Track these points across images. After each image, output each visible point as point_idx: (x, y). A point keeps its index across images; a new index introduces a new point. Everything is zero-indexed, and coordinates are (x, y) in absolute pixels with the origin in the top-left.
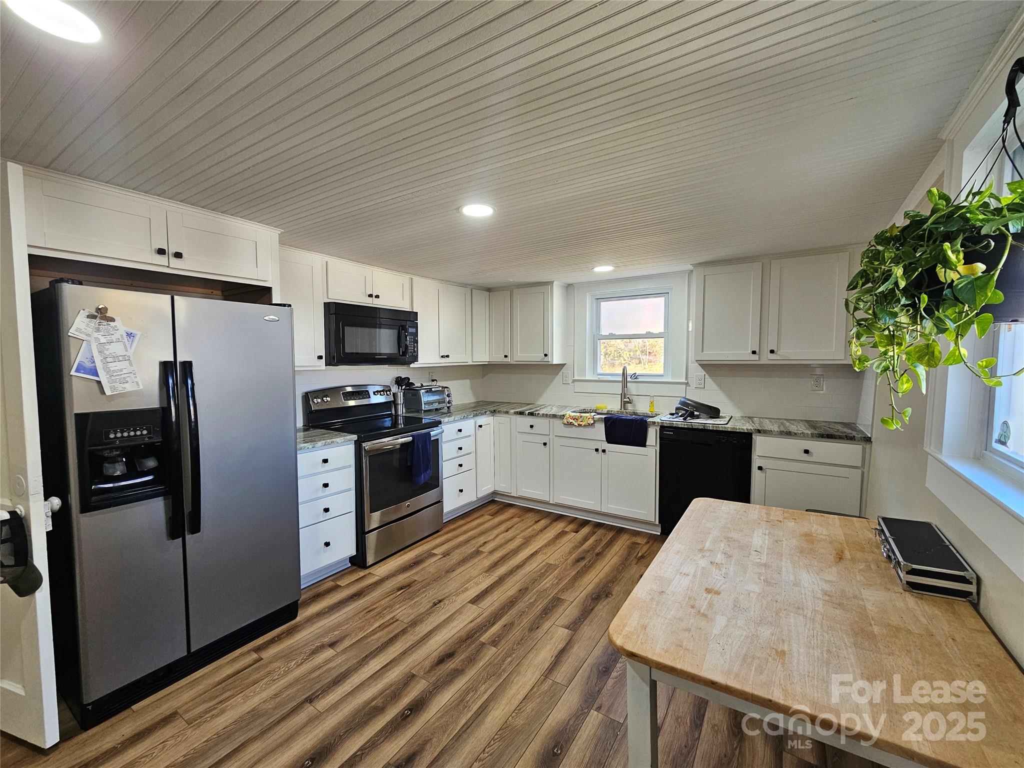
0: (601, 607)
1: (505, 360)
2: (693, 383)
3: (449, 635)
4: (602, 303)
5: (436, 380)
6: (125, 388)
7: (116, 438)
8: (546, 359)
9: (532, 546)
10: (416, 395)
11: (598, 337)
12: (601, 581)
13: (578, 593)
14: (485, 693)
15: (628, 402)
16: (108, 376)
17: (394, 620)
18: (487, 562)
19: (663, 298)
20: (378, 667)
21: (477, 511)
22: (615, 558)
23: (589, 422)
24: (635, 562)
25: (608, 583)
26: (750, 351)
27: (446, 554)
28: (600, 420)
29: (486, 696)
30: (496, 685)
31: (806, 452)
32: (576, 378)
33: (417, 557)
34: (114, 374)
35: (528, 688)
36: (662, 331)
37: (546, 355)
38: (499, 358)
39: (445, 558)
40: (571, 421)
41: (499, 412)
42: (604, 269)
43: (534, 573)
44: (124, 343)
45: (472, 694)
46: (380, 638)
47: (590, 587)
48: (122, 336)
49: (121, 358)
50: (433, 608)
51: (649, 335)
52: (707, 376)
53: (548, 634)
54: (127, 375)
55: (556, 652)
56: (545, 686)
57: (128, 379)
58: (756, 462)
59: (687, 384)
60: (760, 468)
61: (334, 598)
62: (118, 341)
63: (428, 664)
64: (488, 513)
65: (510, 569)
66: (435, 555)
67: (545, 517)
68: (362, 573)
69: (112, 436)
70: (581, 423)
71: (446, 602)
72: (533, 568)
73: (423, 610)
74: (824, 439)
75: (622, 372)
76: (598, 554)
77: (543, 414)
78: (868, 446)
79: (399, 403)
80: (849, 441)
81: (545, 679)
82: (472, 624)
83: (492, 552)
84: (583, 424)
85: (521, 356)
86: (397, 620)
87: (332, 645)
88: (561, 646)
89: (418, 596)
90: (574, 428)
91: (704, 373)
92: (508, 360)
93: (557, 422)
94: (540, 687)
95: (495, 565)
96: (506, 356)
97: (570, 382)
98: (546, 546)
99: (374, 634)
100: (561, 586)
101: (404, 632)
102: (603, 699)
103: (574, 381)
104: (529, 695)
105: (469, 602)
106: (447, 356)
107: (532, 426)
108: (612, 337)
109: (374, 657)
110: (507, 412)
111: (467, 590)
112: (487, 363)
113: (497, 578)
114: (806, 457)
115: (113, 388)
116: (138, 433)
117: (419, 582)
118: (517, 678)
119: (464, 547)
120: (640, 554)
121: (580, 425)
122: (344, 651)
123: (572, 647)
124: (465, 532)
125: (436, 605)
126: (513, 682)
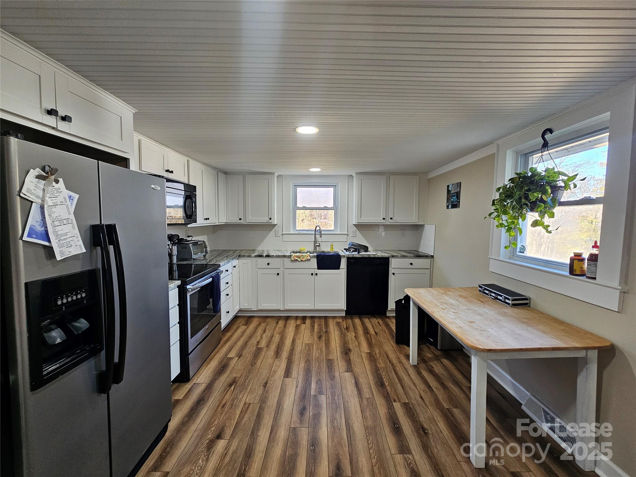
0: (352, 357)
1: (240, 221)
2: (351, 234)
3: (292, 399)
4: (298, 188)
5: (191, 236)
6: (70, 252)
7: (62, 304)
8: (270, 221)
9: (288, 337)
10: (186, 248)
11: (296, 208)
12: (340, 344)
13: (336, 353)
14: (341, 418)
15: (318, 246)
16: (57, 241)
17: (247, 406)
18: (271, 352)
19: (333, 188)
20: (268, 434)
21: (232, 324)
22: (336, 332)
23: (308, 258)
24: (346, 331)
25: (344, 345)
26: (382, 218)
27: (240, 355)
28: (314, 257)
29: (344, 420)
30: (343, 411)
31: (411, 264)
32: (284, 233)
33: (220, 363)
34: (62, 238)
35: (358, 406)
36: (333, 206)
37: (270, 219)
38: (234, 220)
39: (241, 358)
40: (297, 258)
41: (243, 256)
42: (315, 170)
43: (304, 350)
44: (67, 206)
45: (335, 422)
46: (249, 419)
47: (338, 349)
48: (65, 198)
49: (65, 222)
50: (266, 389)
51: (326, 208)
52: (357, 230)
53: (342, 378)
54: (71, 239)
55: (354, 385)
56: (365, 402)
57: (72, 243)
58: (391, 271)
59: (347, 235)
60: (394, 274)
61: (184, 409)
62: (62, 203)
63: (295, 418)
64: (241, 324)
65: (288, 352)
66: (231, 358)
67: (280, 319)
68: (188, 386)
69: (59, 303)
70: (303, 259)
71: (269, 382)
72: (301, 348)
73: (260, 392)
74: (417, 258)
75: (314, 229)
76: (326, 332)
77: (276, 256)
78: (432, 259)
79: (174, 254)
80: (427, 258)
81: (362, 399)
82: (299, 388)
83: (268, 346)
84: (304, 259)
85: (251, 219)
86: (250, 404)
87: (219, 437)
88: (353, 381)
89: (248, 385)
90: (297, 262)
91: (356, 229)
92: (241, 221)
93: (286, 260)
94: (363, 403)
95: (278, 354)
96: (240, 219)
97: (280, 235)
98: (295, 335)
99: (243, 418)
100: (324, 353)
101: (261, 409)
102: (392, 395)
103: (283, 235)
104: (362, 409)
105: (284, 377)
106: (208, 219)
107: (268, 264)
108: (304, 208)
109: (258, 430)
110: (250, 256)
111: (275, 372)
112: (224, 224)
113: (287, 360)
114: (411, 266)
115: (62, 253)
116: (79, 296)
117: (240, 378)
118: (349, 404)
119: (247, 348)
120: (345, 327)
121: (302, 261)
122: (233, 436)
123: (358, 380)
124: (238, 339)
125: (266, 386)
126: (349, 407)
